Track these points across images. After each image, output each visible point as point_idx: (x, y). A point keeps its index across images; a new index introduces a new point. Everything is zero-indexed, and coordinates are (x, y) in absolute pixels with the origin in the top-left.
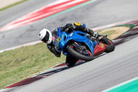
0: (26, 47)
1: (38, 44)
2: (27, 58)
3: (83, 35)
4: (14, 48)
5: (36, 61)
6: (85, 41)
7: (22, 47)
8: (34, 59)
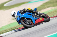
6: (31, 18)
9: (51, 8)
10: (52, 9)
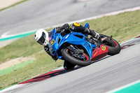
0: (108, 17)
1: (120, 14)
2: (109, 28)
3: (81, 37)
4: (95, 18)
5: (118, 31)
7: (104, 17)
8: (116, 29)
9: (20, 60)
10: (23, 62)
